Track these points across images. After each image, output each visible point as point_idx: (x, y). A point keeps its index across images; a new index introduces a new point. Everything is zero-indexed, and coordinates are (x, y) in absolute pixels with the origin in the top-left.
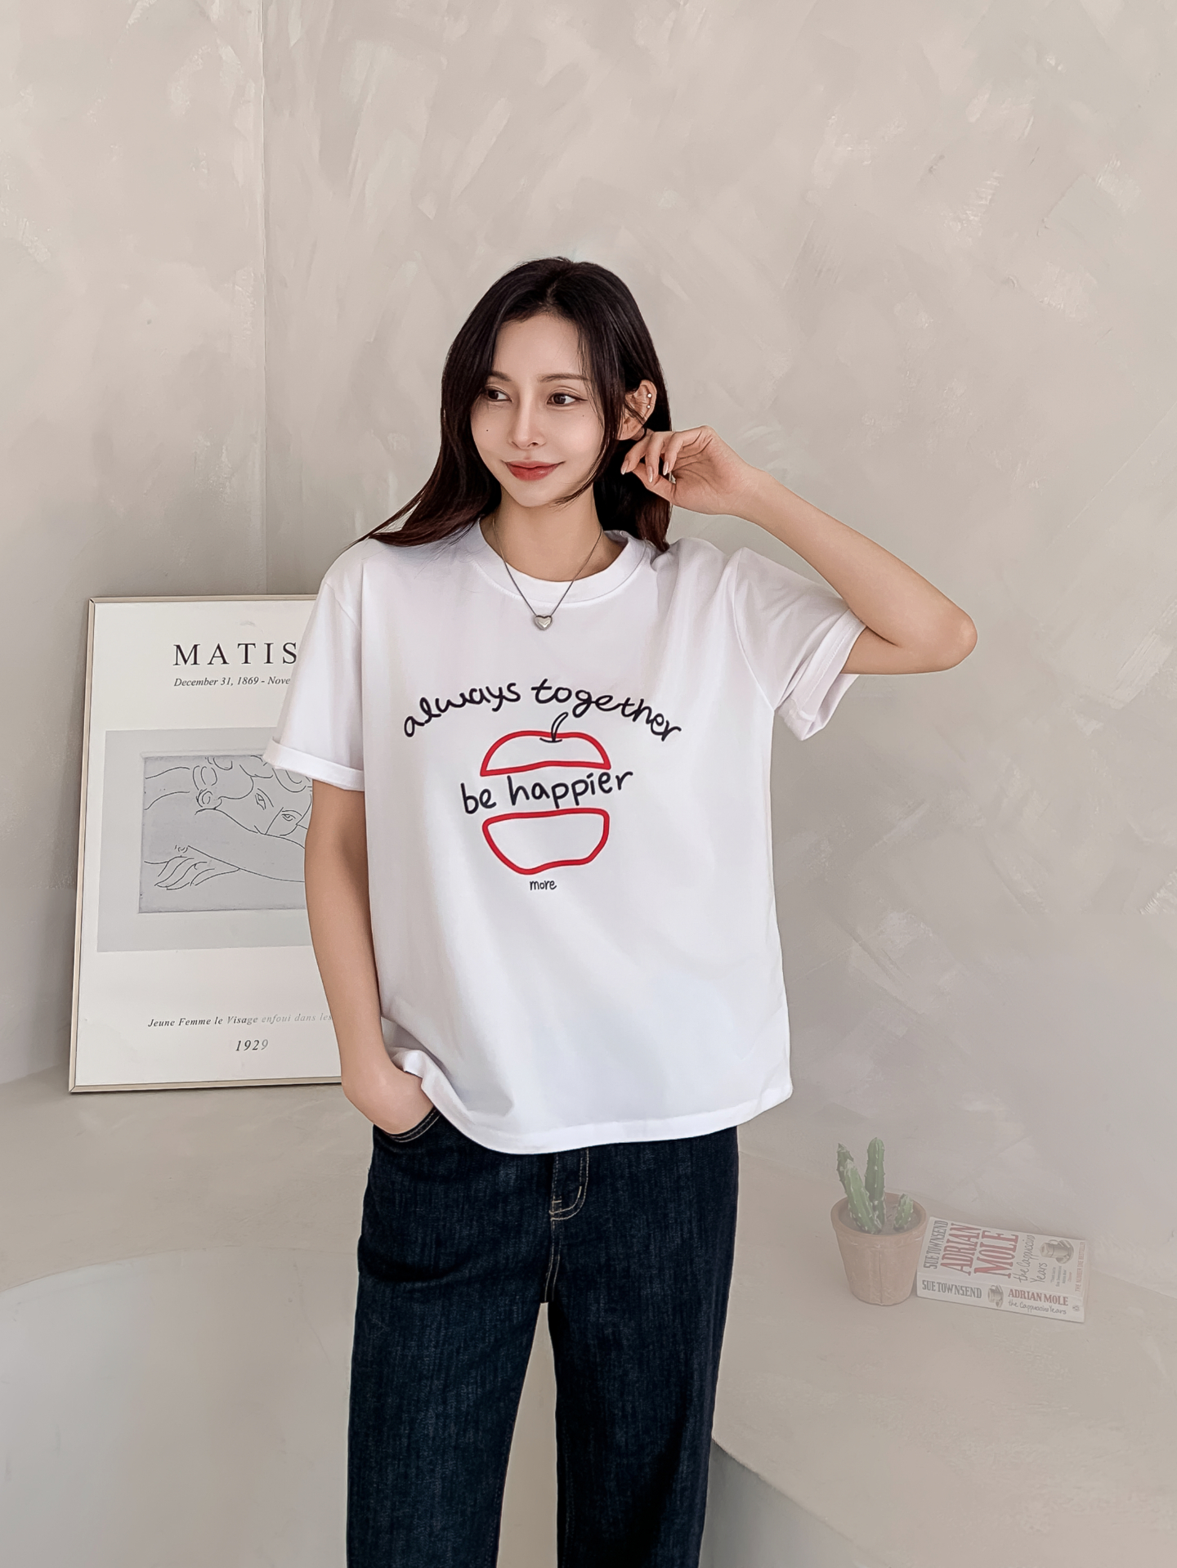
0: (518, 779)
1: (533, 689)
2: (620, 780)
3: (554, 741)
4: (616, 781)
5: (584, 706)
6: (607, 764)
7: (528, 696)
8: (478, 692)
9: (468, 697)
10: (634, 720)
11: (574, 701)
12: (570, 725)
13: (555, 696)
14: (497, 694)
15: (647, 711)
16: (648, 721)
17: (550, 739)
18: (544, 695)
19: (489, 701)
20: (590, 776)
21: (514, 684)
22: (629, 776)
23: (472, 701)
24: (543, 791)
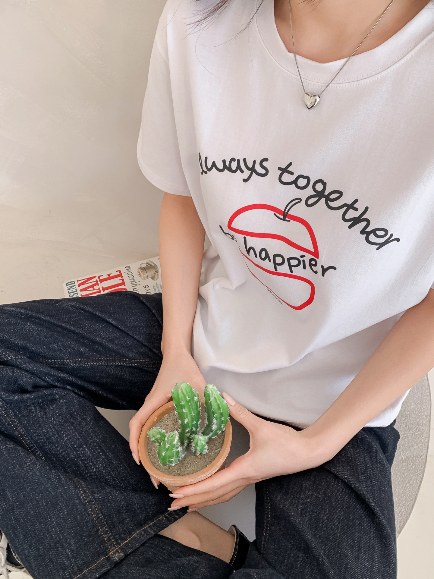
0: (252, 242)
1: (279, 169)
2: (324, 270)
3: (284, 219)
4: (321, 269)
5: (316, 199)
6: (316, 254)
7: (274, 173)
8: (236, 163)
9: (227, 164)
10: (350, 227)
11: (310, 191)
12: (298, 210)
13: (295, 182)
14: (250, 166)
15: (365, 223)
16: (363, 232)
17: (282, 217)
18: (286, 178)
19: (242, 171)
20: (303, 256)
21: (266, 160)
22: (332, 270)
23: (230, 169)
24: (267, 256)
